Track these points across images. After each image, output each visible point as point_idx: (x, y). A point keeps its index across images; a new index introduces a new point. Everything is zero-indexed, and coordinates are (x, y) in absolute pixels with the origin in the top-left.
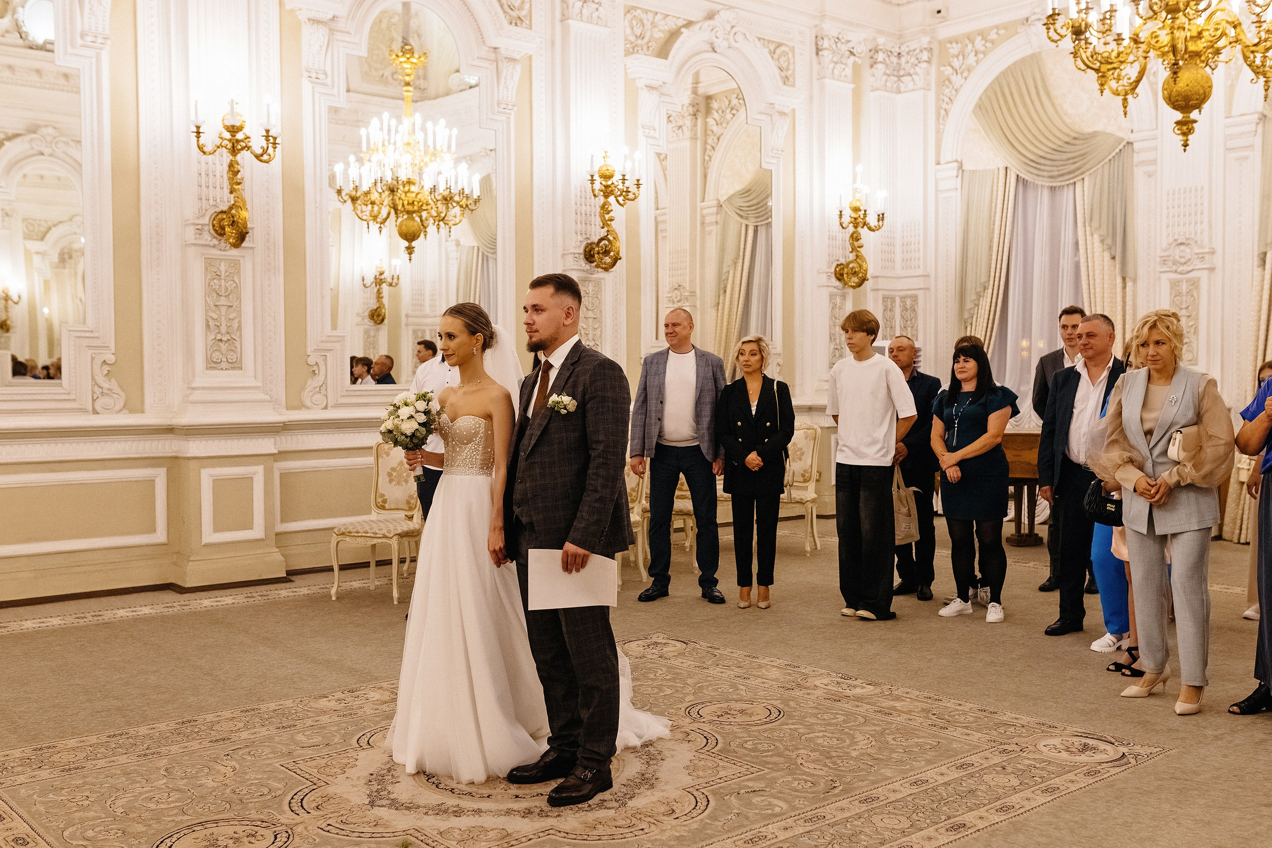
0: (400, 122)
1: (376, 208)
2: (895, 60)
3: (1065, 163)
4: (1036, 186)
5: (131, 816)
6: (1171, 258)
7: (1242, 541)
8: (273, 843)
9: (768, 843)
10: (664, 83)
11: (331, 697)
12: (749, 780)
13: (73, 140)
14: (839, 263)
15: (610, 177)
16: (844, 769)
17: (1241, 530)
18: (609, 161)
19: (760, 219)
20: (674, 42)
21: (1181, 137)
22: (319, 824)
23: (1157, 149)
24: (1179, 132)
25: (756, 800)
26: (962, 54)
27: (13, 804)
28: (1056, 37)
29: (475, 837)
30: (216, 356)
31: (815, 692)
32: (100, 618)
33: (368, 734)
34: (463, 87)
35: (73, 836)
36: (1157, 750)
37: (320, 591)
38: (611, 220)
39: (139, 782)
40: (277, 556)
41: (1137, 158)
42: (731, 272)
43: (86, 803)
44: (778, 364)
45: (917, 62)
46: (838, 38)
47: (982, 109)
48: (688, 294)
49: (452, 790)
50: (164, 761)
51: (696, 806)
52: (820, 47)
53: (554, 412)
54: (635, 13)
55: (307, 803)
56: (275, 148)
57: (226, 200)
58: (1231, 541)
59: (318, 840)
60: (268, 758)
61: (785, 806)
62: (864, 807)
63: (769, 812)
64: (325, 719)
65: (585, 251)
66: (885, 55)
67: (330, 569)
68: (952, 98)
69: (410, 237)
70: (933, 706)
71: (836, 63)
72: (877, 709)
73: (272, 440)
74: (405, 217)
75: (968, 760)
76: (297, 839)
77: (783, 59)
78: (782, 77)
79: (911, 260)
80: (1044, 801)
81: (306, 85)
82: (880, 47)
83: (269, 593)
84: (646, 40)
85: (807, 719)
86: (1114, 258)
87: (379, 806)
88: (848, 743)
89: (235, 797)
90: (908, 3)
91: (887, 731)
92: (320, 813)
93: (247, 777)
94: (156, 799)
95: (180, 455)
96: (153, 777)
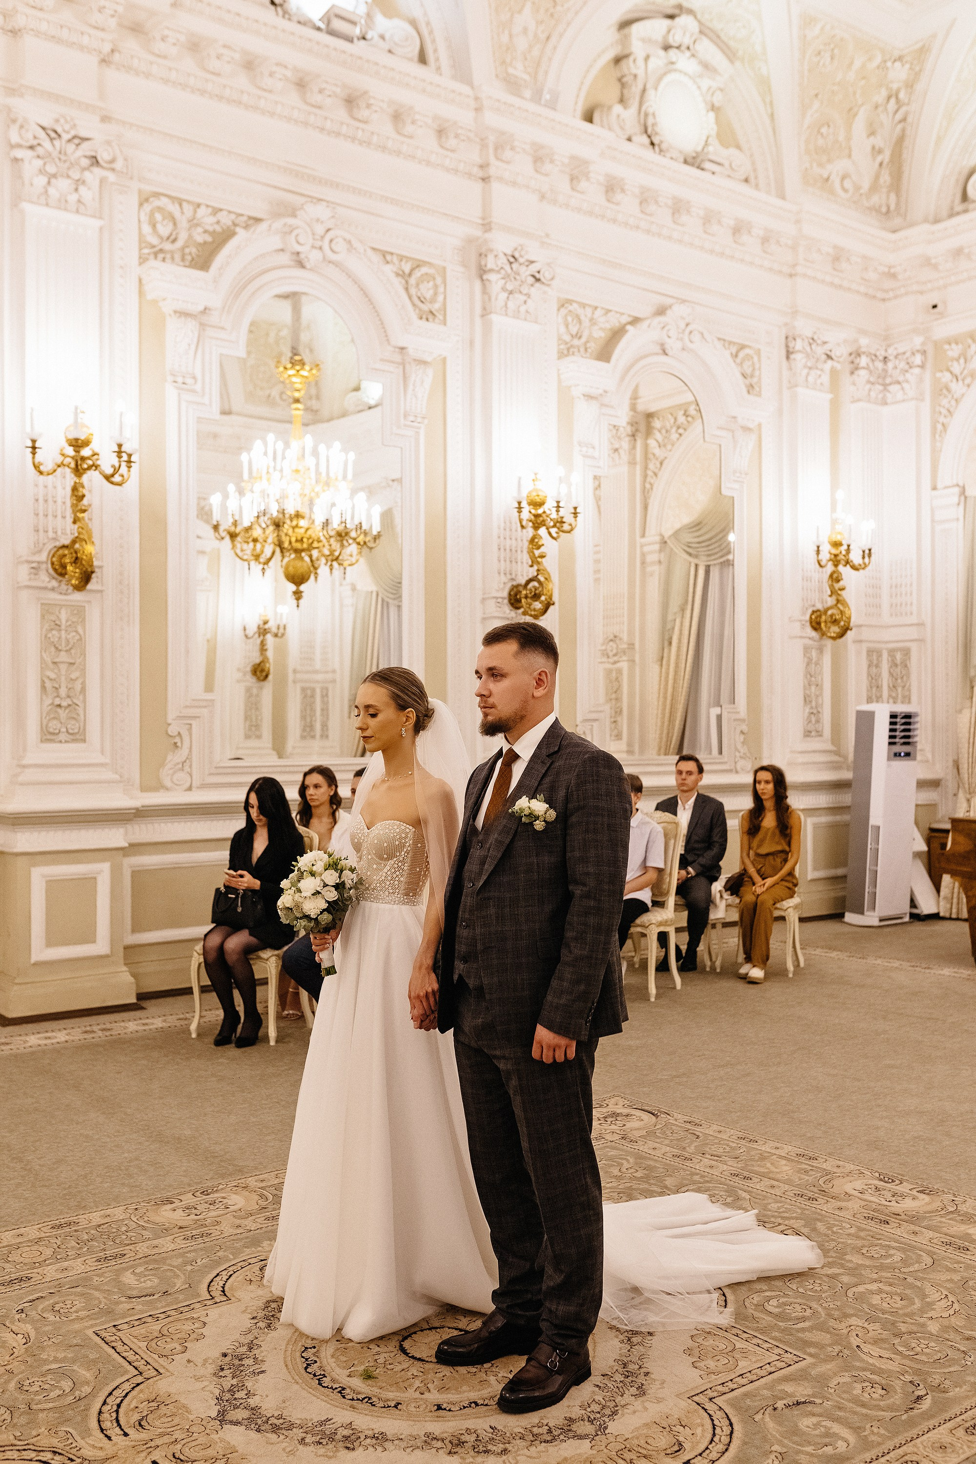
0: (287, 445)
1: (259, 546)
2: (880, 365)
10: (606, 392)
11: (177, 1203)
12: (786, 1379)
14: (815, 609)
15: (541, 504)
16: (924, 1358)
18: (541, 485)
19: (713, 557)
20: (619, 342)
25: (806, 1423)
26: (965, 357)
30: (54, 725)
31: (849, 1204)
33: (224, 1273)
34: (360, 408)
37: (177, 1024)
38: (542, 557)
40: (126, 978)
42: (678, 620)
44: (742, 732)
45: (907, 367)
46: (813, 339)
48: (625, 646)
49: (342, 1391)
51: (714, 1435)
52: (791, 350)
54: (571, 308)
55: (126, 1414)
56: (129, 467)
57: (68, 532)
60: (78, 1318)
61: (852, 1439)
63: (829, 1450)
64: (166, 1244)
65: (510, 594)
66: (869, 360)
67: (190, 991)
68: (951, 410)
69: (298, 579)
71: (810, 368)
72: (947, 1239)
73: (122, 830)
74: (293, 556)
77: (747, 365)
78: (746, 386)
79: (901, 605)
81: (171, 393)
82: (863, 350)
83: (113, 1025)
84: (583, 340)
85: (848, 1257)
87: (231, 1422)
88: (918, 1304)
89: (21, 1397)
90: (896, 297)
91: (971, 1283)
92: (144, 1435)
93: (44, 1356)
95: (4, 850)
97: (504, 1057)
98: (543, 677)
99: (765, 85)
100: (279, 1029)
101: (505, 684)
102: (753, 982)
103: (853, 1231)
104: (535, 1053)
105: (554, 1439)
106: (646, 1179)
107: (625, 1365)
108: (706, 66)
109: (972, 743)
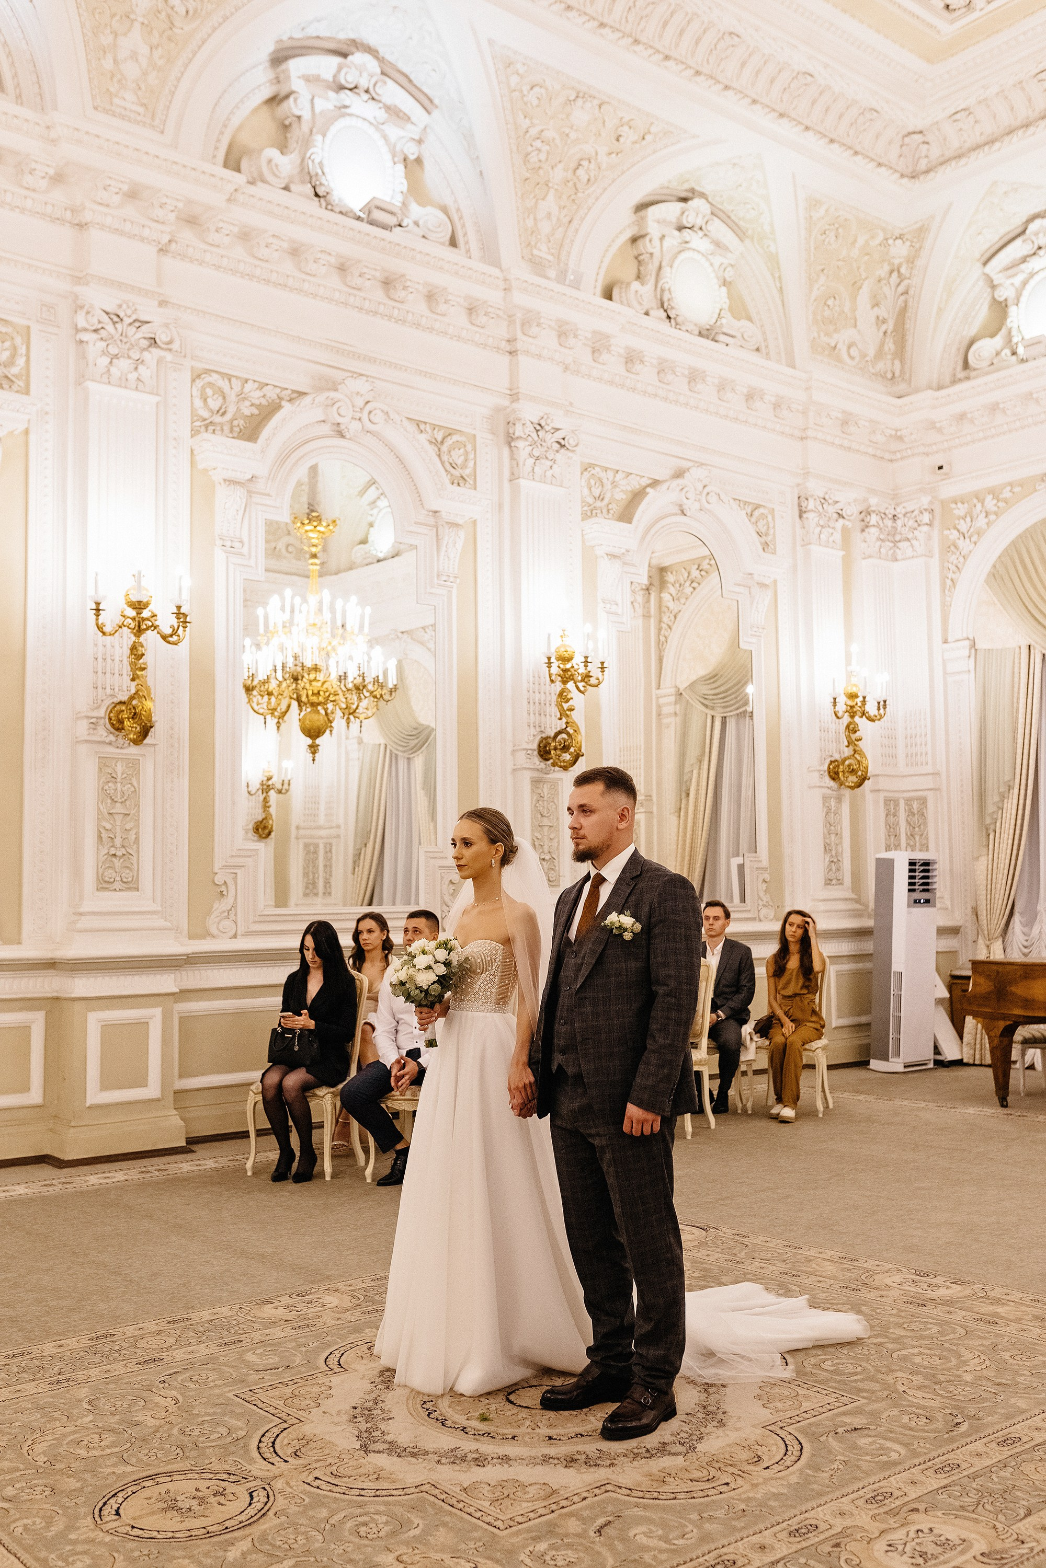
0: (305, 600)
1: (273, 699)
2: (889, 523)
5: (58, 1466)
8: (250, 1504)
9: (898, 1503)
10: (628, 551)
11: (277, 1304)
12: (844, 1414)
14: (833, 759)
16: (961, 1398)
18: (567, 641)
19: (729, 709)
20: (639, 503)
22: (303, 1477)
25: (863, 1442)
26: (971, 515)
29: (512, 1496)
30: (109, 874)
31: (890, 1293)
33: (336, 1352)
34: (369, 561)
37: (230, 1164)
38: (571, 710)
39: (56, 1419)
40: (175, 1121)
42: (695, 772)
44: (764, 881)
45: (916, 524)
46: (824, 499)
47: (995, 576)
49: (464, 1429)
50: (85, 1390)
51: (787, 1450)
52: (804, 509)
53: (613, 936)
54: (593, 472)
55: (282, 1447)
56: (185, 628)
57: (125, 688)
59: (307, 1500)
60: (216, 1386)
61: (903, 1451)
62: (1006, 1452)
63: (884, 1458)
64: (277, 1332)
65: (539, 746)
66: (878, 517)
67: (245, 1135)
68: (960, 566)
69: (313, 733)
71: (822, 527)
72: (978, 1316)
73: (173, 976)
74: (309, 710)
76: (280, 1499)
77: (761, 524)
78: (761, 544)
79: (916, 755)
81: (220, 556)
82: (873, 509)
83: (167, 1166)
84: (606, 501)
85: (891, 1331)
87: (374, 1451)
88: (955, 1361)
89: (186, 1439)
90: (902, 458)
91: (1000, 1347)
92: (301, 1461)
93: (196, 1411)
94: (85, 1442)
95: (60, 995)
96: (75, 1411)
98: (626, 813)
99: (773, 261)
101: (594, 818)
102: (785, 1121)
103: (894, 1312)
105: (652, 1456)
106: (704, 1278)
107: (704, 1407)
108: (717, 244)
109: (990, 890)
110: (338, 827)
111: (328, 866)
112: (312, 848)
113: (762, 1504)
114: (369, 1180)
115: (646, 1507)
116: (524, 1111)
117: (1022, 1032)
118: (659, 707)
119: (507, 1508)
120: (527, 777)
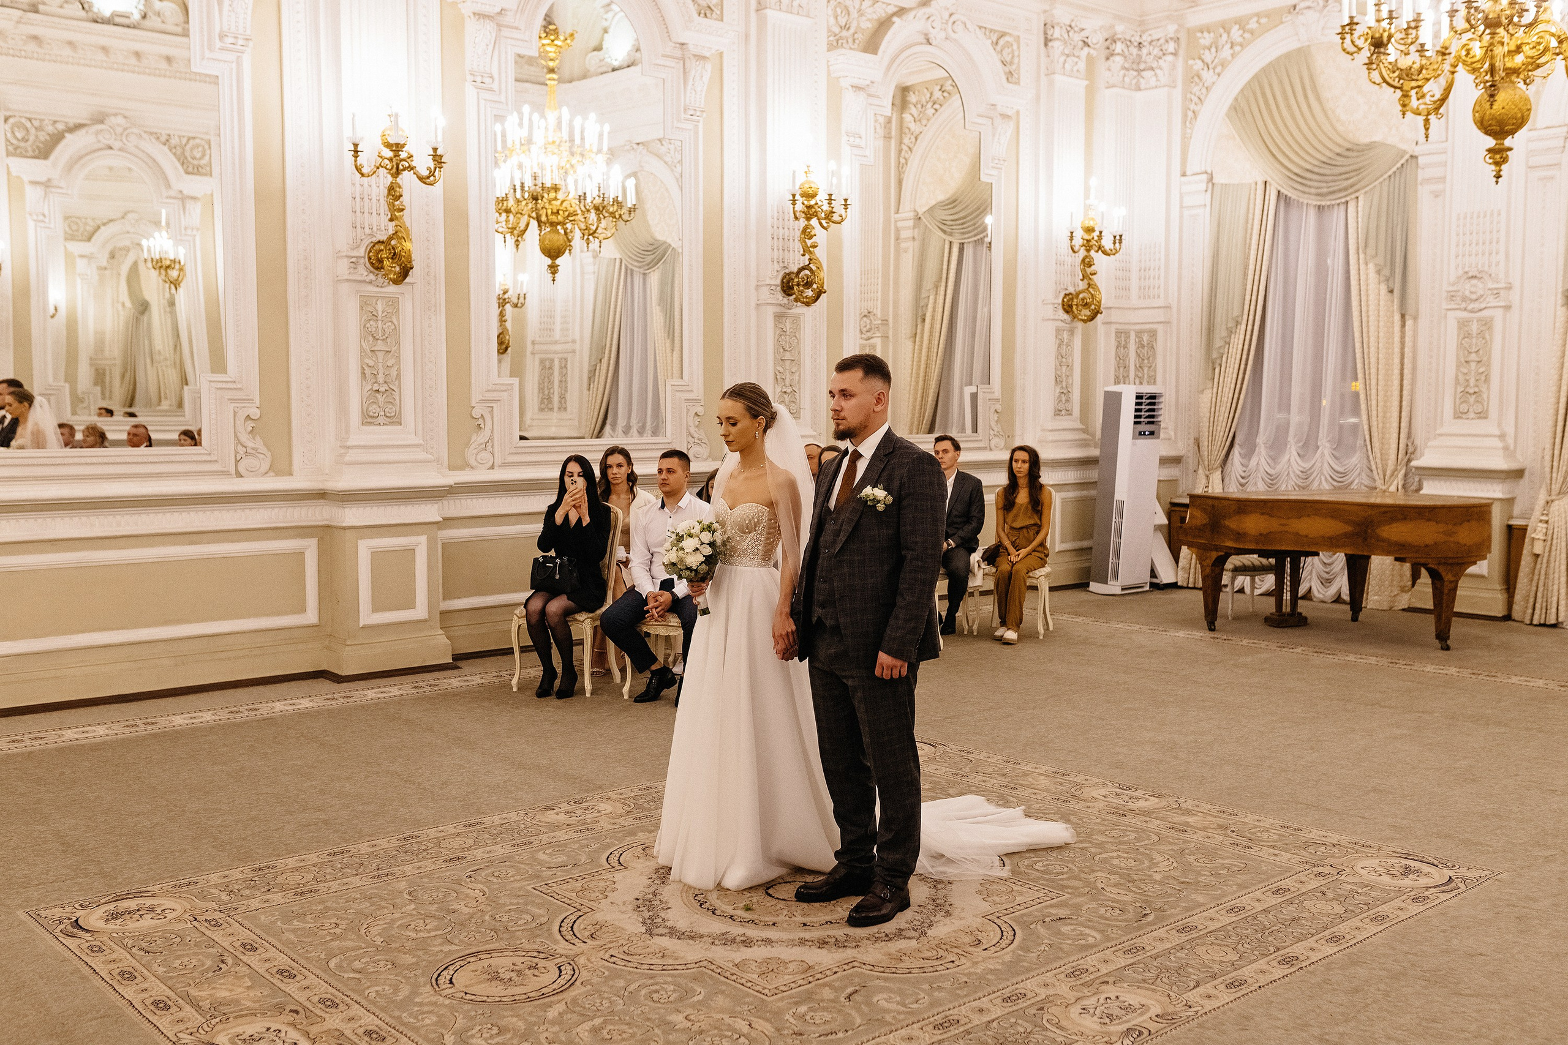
0: (543, 116)
1: (511, 217)
2: (1134, 51)
3: (1335, 178)
4: (1300, 205)
5: (393, 945)
6: (1460, 293)
7: (1535, 622)
8: (560, 976)
9: (1092, 977)
10: (872, 82)
11: (557, 810)
12: (1051, 906)
13: (145, 132)
14: (1067, 292)
16: (1150, 894)
17: (1534, 609)
18: (812, 177)
19: (967, 236)
20: (885, 33)
21: (1493, 167)
22: (601, 955)
23: (1446, 165)
24: (1491, 161)
25: (1065, 929)
26: (1215, 46)
27: (258, 932)
28: (1352, 49)
29: (775, 970)
30: (373, 409)
31: (1096, 804)
32: (257, 713)
33: (616, 852)
34: (604, 69)
35: (339, 966)
36: (1486, 873)
37: (496, 680)
38: (814, 246)
39: (385, 907)
40: (442, 640)
41: (1421, 175)
42: (932, 297)
43: (338, 931)
44: (996, 411)
45: (1161, 53)
46: (1070, 26)
47: (1237, 111)
48: (880, 322)
49: (731, 917)
50: (404, 883)
51: (1003, 936)
52: (1049, 37)
55: (580, 931)
56: (440, 167)
57: (383, 228)
58: (1522, 622)
59: (606, 973)
60: (515, 880)
61: (1098, 936)
62: (1184, 937)
63: (1083, 942)
64: (561, 835)
65: (782, 282)
66: (1123, 46)
68: (1202, 97)
69: (553, 253)
70: (1230, 822)
71: (1068, 56)
72: (1168, 825)
73: (436, 506)
74: (548, 229)
75: (1283, 884)
76: (584, 972)
77: (1006, 51)
78: (1005, 73)
79: (1149, 288)
80: (1376, 931)
81: (470, 92)
82: (1119, 36)
83: (437, 682)
84: (852, 31)
85: (1094, 837)
86: (1391, 291)
87: (657, 935)
88: (1147, 863)
89: (498, 924)
91: (1187, 851)
92: (597, 943)
93: (502, 902)
94: (412, 926)
95: (333, 524)
96: (398, 901)
97: (852, 677)
100: (593, 683)
101: (853, 402)
102: (1008, 643)
103: (1098, 821)
104: (878, 672)
105: (891, 939)
106: (932, 790)
107: (934, 901)
109: (1213, 423)
110: (574, 341)
111: (563, 382)
112: (547, 364)
113: (982, 977)
114: (626, 697)
115: (886, 979)
116: (786, 655)
117: (1234, 561)
118: (898, 230)
119: (772, 979)
120: (770, 312)
